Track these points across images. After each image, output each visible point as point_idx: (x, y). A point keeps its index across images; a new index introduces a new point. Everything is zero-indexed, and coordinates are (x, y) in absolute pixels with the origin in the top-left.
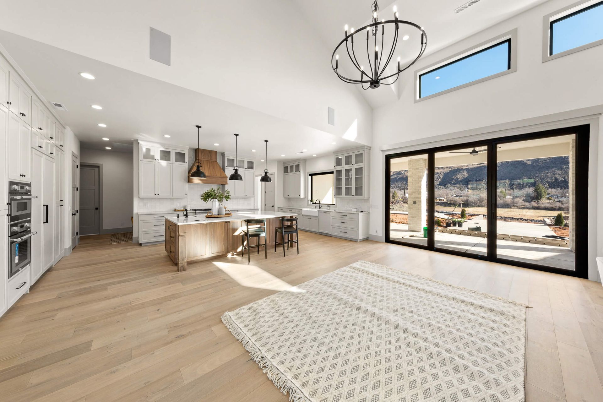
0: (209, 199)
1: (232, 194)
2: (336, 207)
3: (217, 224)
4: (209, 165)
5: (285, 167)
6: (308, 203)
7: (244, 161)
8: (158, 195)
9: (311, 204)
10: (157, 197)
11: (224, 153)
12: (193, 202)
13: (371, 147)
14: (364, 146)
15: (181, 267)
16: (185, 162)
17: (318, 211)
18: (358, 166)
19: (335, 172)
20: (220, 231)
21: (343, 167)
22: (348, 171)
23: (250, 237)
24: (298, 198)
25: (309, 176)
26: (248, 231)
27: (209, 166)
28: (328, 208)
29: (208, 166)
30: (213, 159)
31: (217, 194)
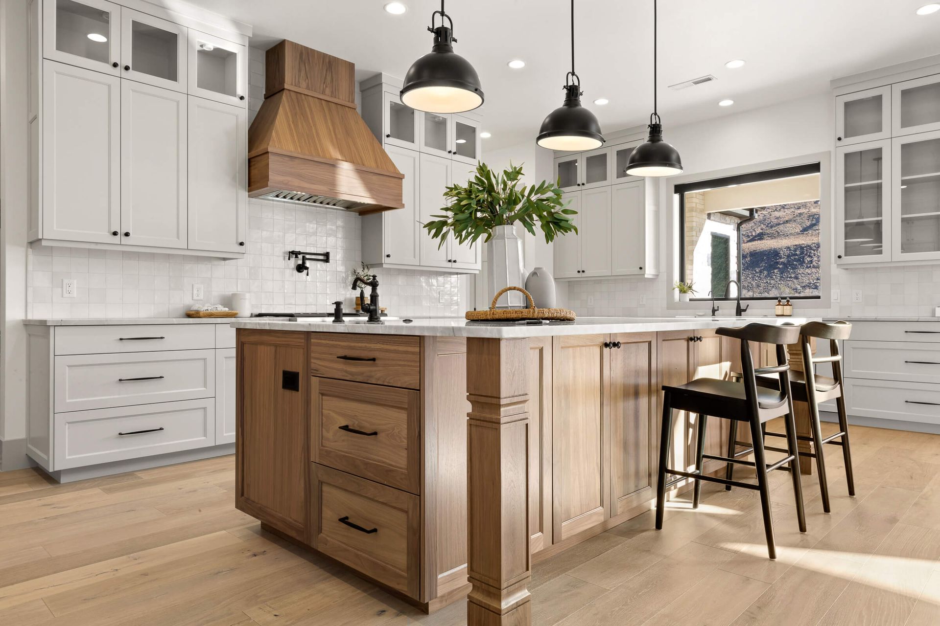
4: (332, 121)
5: (562, 164)
6: (671, 296)
7: (445, 121)
8: (127, 234)
10: (121, 246)
11: (379, 77)
12: (258, 282)
16: (233, 94)
25: (676, 192)
27: (330, 124)
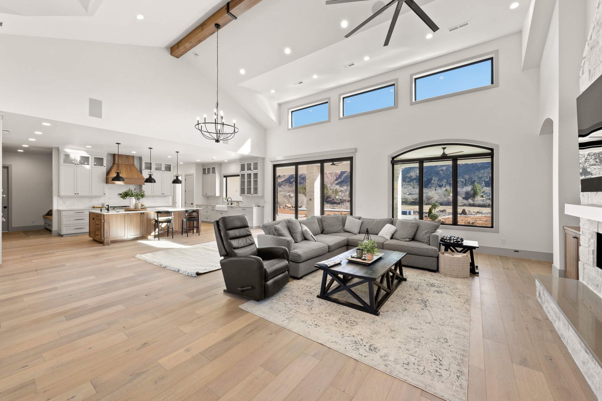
0: (127, 197)
1: (146, 193)
2: (243, 203)
3: (134, 215)
4: (127, 169)
5: (203, 169)
6: (223, 200)
7: (161, 164)
8: (78, 194)
9: (225, 202)
10: (77, 196)
11: (141, 157)
12: (111, 200)
13: (264, 158)
14: (259, 157)
15: (106, 243)
16: (103, 166)
17: (228, 207)
18: (255, 171)
19: (240, 175)
20: (136, 220)
21: (246, 172)
22: (249, 175)
23: (159, 223)
24: (214, 197)
25: (224, 177)
26: (158, 219)
28: (237, 204)
29: (125, 168)
30: (131, 163)
31: (134, 194)
